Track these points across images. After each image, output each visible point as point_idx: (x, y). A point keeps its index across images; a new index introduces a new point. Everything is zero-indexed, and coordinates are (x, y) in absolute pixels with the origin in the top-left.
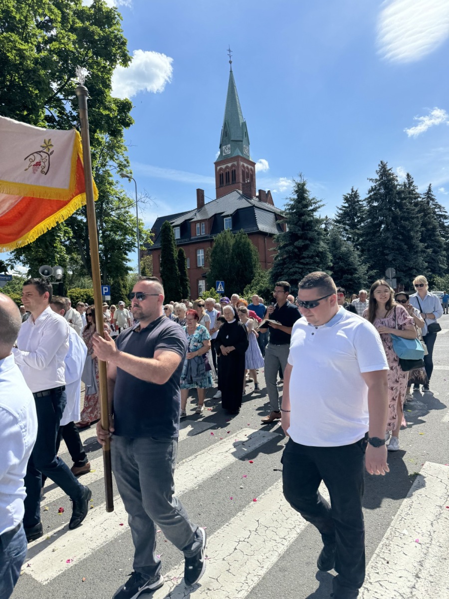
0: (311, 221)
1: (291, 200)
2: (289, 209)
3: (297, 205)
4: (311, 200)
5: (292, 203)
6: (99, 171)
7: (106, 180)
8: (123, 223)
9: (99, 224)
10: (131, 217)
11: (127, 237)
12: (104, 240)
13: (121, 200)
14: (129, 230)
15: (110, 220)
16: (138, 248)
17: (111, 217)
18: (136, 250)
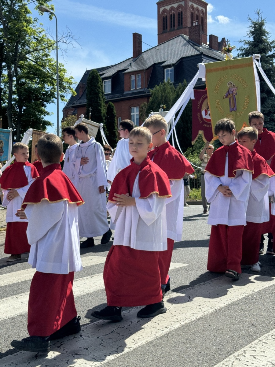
6: (14, 6)
7: (21, 17)
8: (41, 68)
9: (13, 69)
10: (50, 61)
11: (46, 85)
12: (18, 89)
13: (39, 41)
14: (48, 77)
15: (26, 65)
16: (57, 99)
17: (27, 61)
18: (55, 100)
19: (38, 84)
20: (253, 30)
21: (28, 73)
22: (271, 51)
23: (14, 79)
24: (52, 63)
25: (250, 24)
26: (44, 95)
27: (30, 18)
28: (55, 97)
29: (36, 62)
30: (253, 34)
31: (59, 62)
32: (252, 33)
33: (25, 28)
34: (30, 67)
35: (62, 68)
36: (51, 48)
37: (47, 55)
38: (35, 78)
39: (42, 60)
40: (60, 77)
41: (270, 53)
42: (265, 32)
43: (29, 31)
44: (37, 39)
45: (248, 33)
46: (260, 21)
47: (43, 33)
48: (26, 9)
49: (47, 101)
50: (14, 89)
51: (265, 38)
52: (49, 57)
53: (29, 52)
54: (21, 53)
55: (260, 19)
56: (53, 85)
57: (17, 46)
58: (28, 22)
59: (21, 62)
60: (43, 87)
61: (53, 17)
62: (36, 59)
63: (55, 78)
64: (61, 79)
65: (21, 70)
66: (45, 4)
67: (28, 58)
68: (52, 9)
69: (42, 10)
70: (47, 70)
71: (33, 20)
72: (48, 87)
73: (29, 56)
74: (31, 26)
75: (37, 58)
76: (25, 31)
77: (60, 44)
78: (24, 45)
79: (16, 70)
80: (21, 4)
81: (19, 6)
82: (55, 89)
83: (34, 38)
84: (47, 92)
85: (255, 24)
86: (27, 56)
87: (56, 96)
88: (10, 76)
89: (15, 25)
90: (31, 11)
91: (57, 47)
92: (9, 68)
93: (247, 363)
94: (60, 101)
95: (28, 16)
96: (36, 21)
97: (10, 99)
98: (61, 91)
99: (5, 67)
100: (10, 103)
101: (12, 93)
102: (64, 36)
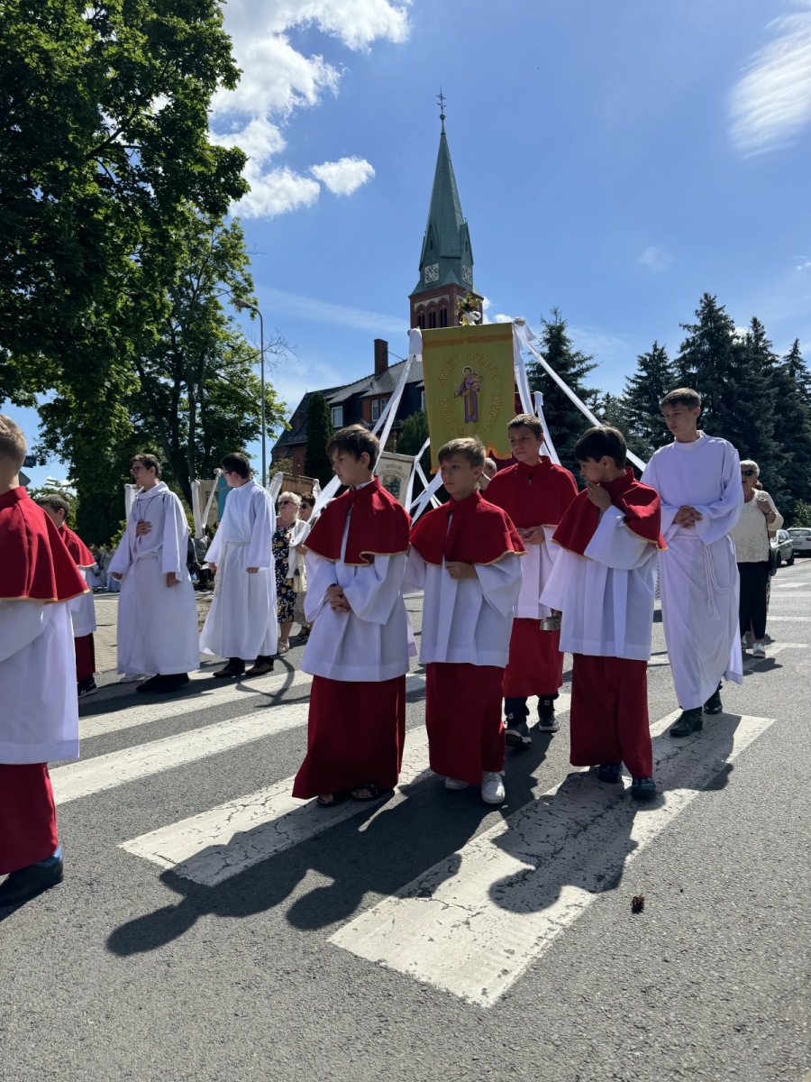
1: (538, 355)
4: (574, 356)
6: (198, 298)
7: (210, 315)
8: (239, 390)
9: (196, 391)
10: (252, 379)
11: (246, 415)
12: (203, 420)
13: (236, 350)
14: (250, 402)
15: (216, 385)
16: (263, 434)
17: (218, 379)
18: (260, 437)
19: (234, 412)
20: (548, 337)
21: (220, 396)
22: (574, 367)
23: (199, 405)
24: (255, 382)
25: (544, 328)
26: (242, 428)
27: (222, 316)
28: (259, 432)
29: (231, 381)
30: (548, 343)
31: (267, 380)
32: (547, 341)
33: (214, 331)
34: (222, 387)
35: (270, 389)
36: (253, 361)
37: (247, 371)
38: (229, 404)
39: (240, 377)
40: (266, 402)
41: (573, 370)
42: (565, 339)
43: (221, 336)
44: (232, 347)
45: (542, 340)
46: (558, 324)
47: (242, 339)
48: (216, 303)
49: (248, 439)
50: (198, 420)
51: (565, 348)
52: (250, 374)
53: (221, 366)
54: (208, 367)
55: (558, 321)
56: (257, 414)
57: (202, 358)
58: (220, 322)
59: (209, 380)
60: (241, 418)
61: (257, 316)
62: (231, 377)
63: (260, 403)
64: (268, 406)
65: (208, 392)
66: (244, 297)
67: (219, 375)
68: (255, 303)
69: (240, 305)
70: (248, 392)
71: (226, 320)
72: (249, 418)
73: (222, 373)
74: (223, 328)
75: (232, 375)
76: (214, 335)
77: (267, 355)
78: (212, 355)
79: (200, 392)
80: (208, 296)
81: (206, 299)
82: (259, 420)
83: (228, 346)
84: (248, 424)
85: (551, 329)
86: (217, 372)
87: (261, 430)
88: (192, 401)
89: (200, 326)
90: (223, 306)
91: (262, 359)
92: (191, 390)
93: (539, 822)
94: (267, 437)
95: (219, 313)
96: (231, 320)
97: (192, 435)
98: (269, 422)
99: (184, 388)
100: (191, 441)
101: (194, 425)
102: (274, 342)
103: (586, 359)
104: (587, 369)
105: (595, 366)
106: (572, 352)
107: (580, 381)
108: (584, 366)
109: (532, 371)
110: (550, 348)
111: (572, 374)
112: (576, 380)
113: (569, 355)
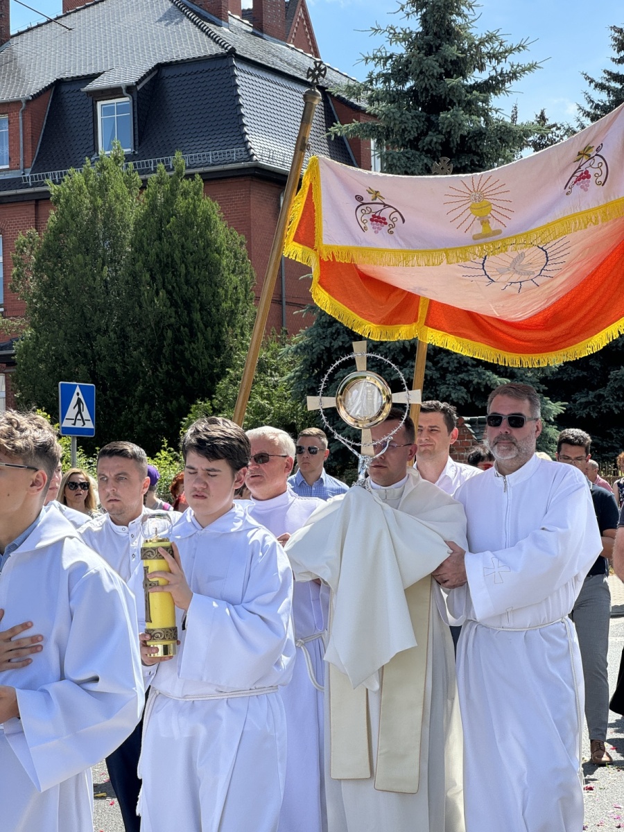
0: (479, 134)
1: (395, 36)
2: (387, 78)
3: (420, 63)
4: (482, 42)
5: (400, 49)
22: (482, 68)
30: (419, 8)
103: (511, 51)
104: (513, 76)
105: (532, 67)
106: (477, 31)
107: (495, 101)
108: (505, 66)
109: (379, 75)
110: (424, 20)
111: (477, 87)
112: (486, 101)
113: (470, 38)
